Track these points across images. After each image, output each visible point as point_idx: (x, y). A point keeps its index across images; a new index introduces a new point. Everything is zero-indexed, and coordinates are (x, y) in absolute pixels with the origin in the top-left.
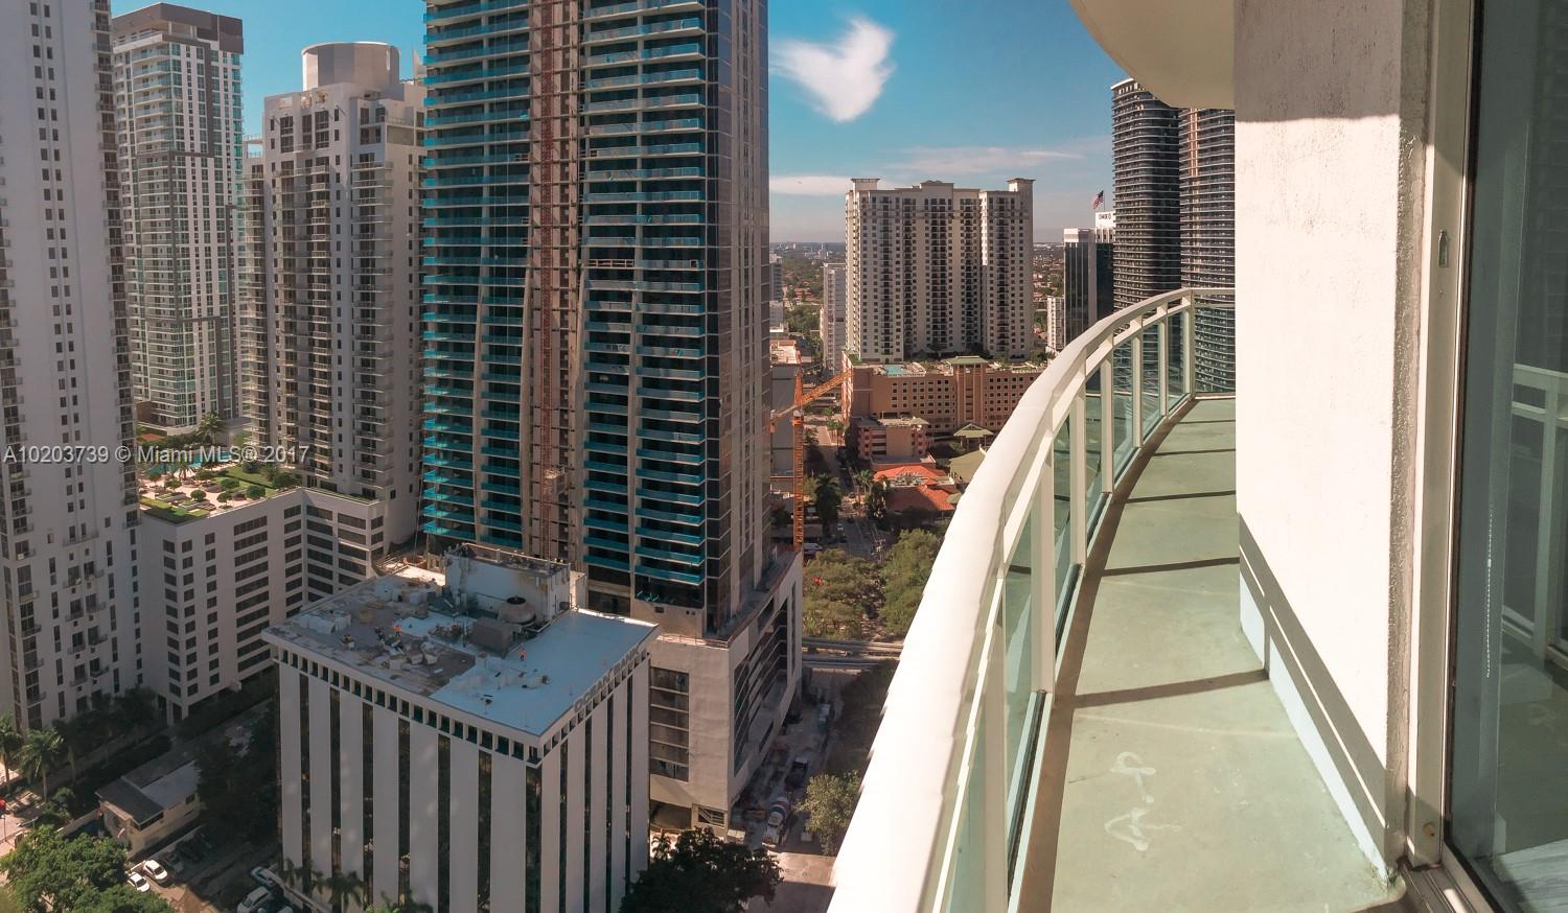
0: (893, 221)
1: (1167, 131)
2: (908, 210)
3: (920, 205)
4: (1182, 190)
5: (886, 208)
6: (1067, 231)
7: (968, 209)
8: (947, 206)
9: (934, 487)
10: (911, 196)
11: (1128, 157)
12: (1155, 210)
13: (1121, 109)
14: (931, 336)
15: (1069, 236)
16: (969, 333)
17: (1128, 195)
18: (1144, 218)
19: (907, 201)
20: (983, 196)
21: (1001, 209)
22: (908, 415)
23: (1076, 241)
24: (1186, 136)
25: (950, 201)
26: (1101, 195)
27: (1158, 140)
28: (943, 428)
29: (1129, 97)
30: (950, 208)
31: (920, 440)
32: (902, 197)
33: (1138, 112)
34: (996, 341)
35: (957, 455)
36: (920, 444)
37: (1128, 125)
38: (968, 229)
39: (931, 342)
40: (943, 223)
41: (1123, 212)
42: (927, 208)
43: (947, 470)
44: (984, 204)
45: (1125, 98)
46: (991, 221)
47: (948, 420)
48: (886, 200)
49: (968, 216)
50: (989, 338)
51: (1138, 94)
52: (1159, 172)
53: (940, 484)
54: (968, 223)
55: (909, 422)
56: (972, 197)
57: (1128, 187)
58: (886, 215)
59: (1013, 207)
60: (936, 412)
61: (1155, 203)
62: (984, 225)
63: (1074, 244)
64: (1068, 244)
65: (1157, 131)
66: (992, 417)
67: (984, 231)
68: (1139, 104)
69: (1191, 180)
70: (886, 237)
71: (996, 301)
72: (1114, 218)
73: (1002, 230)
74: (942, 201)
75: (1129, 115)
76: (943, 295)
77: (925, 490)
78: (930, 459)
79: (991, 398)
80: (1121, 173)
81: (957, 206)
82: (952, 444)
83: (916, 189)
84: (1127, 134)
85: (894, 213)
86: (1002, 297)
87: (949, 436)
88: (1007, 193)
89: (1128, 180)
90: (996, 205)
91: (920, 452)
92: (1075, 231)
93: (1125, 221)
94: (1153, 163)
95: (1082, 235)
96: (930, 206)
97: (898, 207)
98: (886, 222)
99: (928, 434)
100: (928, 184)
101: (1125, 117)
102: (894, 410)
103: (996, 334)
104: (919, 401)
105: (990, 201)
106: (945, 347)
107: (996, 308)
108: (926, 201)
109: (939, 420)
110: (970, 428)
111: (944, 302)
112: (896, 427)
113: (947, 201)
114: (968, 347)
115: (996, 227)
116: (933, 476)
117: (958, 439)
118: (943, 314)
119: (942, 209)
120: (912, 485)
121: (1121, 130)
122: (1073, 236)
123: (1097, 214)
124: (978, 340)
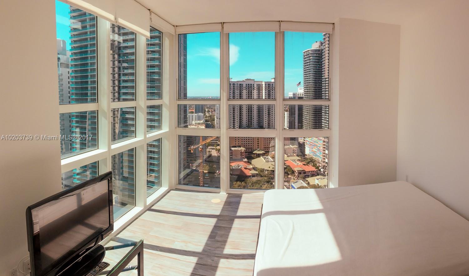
0: (236, 90)
1: (319, 64)
2: (240, 87)
3: (244, 86)
4: (323, 81)
5: (234, 86)
6: (289, 93)
7: (259, 87)
8: (252, 86)
9: (246, 168)
10: (242, 83)
11: (307, 72)
12: (315, 87)
13: (305, 58)
14: (247, 123)
15: (290, 95)
16: (259, 123)
17: (307, 83)
18: (312, 89)
19: (240, 85)
20: (264, 83)
21: (269, 87)
22: (240, 146)
23: (292, 96)
24: (324, 66)
25: (253, 85)
26: (300, 83)
27: (316, 67)
28: (250, 151)
29: (308, 55)
30: (253, 87)
31: (243, 154)
32: (238, 83)
33: (310, 59)
34: (267, 125)
35: (254, 158)
36: (243, 155)
37: (307, 63)
38: (259, 93)
39: (247, 125)
40: (251, 91)
41: (306, 87)
42: (246, 87)
43: (251, 163)
44: (264, 85)
45: (307, 55)
46: (266, 90)
47: (251, 148)
48: (234, 84)
49: (259, 89)
50: (265, 124)
51: (311, 54)
52: (317, 76)
53: (248, 167)
54: (259, 91)
55: (240, 149)
56: (260, 83)
57: (307, 81)
58: (234, 88)
59: (272, 86)
60: (248, 146)
61: (315, 85)
62: (264, 91)
63: (292, 97)
64: (290, 97)
65: (316, 65)
66: (265, 148)
67: (264, 93)
68: (311, 56)
69: (325, 78)
70: (234, 95)
71: (267, 114)
72: (303, 89)
73: (269, 93)
74: (251, 85)
75: (308, 60)
76: (251, 112)
77: (243, 169)
78: (246, 160)
79: (265, 142)
80: (305, 77)
81: (255, 86)
82: (252, 155)
83: (243, 81)
84: (307, 65)
85: (236, 88)
86: (269, 112)
87: (251, 153)
88: (271, 82)
89: (307, 79)
90: (267, 86)
91: (243, 157)
92: (292, 93)
93: (306, 90)
94: (315, 74)
95: (294, 94)
96: (247, 86)
97: (237, 86)
98: (234, 91)
99: (246, 152)
100: (247, 80)
101: (307, 60)
102: (235, 145)
103: (267, 123)
104: (243, 143)
105: (266, 84)
106: (252, 127)
107: (267, 116)
108: (246, 85)
109: (249, 148)
110: (258, 151)
111: (251, 114)
112: (235, 150)
113: (252, 85)
114: (259, 126)
115: (267, 92)
116: (246, 165)
117: (254, 154)
118: (251, 117)
119: (251, 87)
120: (240, 168)
121: (305, 64)
122: (291, 95)
123: (299, 88)
124: (262, 125)
